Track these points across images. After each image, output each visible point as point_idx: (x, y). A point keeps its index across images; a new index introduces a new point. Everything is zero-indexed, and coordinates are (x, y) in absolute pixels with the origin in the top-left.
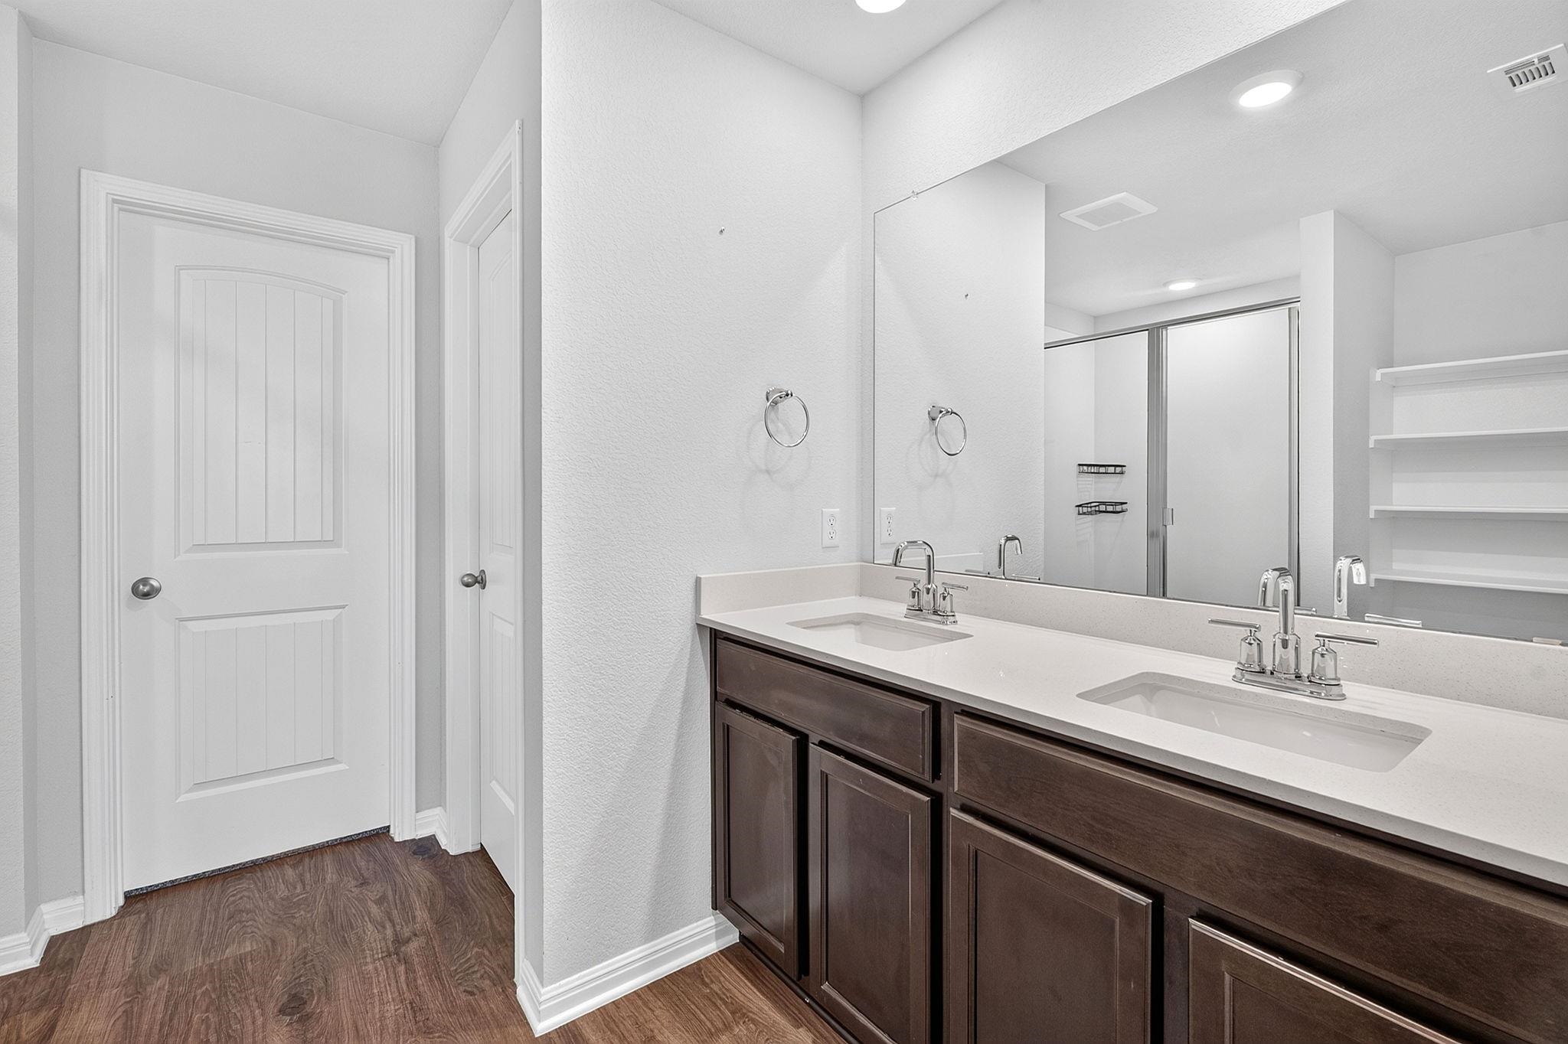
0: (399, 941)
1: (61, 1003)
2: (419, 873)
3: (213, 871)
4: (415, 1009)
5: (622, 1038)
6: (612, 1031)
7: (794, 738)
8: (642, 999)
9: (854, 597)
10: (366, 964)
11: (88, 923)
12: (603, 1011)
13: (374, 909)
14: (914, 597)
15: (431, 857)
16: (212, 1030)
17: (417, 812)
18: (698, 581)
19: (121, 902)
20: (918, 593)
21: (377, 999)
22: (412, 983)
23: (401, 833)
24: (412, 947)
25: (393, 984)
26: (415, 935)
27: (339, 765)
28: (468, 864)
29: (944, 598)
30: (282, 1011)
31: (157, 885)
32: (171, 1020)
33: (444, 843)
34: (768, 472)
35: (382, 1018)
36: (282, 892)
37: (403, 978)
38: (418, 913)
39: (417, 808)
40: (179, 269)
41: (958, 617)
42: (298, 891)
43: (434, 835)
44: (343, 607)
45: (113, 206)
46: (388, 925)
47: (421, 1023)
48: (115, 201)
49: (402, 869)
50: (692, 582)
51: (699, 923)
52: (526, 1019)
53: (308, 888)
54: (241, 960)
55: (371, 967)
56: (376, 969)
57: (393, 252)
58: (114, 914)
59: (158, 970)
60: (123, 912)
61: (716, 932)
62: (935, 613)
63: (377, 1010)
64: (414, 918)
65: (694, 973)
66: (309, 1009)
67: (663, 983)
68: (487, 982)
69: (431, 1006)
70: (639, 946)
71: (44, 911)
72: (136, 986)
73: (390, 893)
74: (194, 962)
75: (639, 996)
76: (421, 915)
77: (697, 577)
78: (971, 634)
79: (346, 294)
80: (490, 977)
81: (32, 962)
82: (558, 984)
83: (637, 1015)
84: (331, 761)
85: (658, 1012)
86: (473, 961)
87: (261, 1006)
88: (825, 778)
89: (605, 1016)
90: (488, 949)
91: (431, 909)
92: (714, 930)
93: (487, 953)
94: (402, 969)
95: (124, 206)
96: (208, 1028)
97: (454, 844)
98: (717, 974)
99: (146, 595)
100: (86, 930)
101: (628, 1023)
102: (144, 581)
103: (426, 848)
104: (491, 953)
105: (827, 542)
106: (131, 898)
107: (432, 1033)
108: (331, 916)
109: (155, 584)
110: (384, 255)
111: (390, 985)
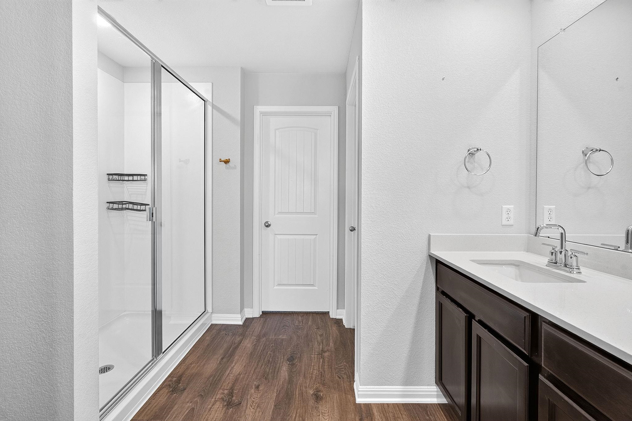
0: (323, 351)
1: (244, 336)
2: (334, 330)
3: (282, 311)
4: (322, 375)
5: (387, 419)
6: (384, 415)
7: (466, 315)
8: (399, 408)
9: (523, 252)
10: (312, 354)
11: (254, 317)
12: (382, 405)
13: (319, 337)
14: (552, 255)
15: (339, 326)
16: (271, 358)
17: (337, 309)
18: (429, 236)
19: (261, 314)
20: (555, 253)
21: (312, 367)
22: (323, 366)
23: (332, 315)
24: (326, 354)
25: (318, 363)
26: (328, 351)
27: (315, 287)
28: (350, 332)
29: (571, 258)
30: (288, 360)
31: (269, 311)
32: (264, 351)
33: (345, 323)
34: (469, 187)
35: (312, 374)
36: (297, 323)
37: (321, 363)
38: (331, 344)
39: (337, 308)
40: (276, 130)
41: (582, 269)
42: (301, 324)
43: (342, 319)
44: (317, 235)
45: (261, 115)
46: (321, 344)
47: (322, 381)
48: (261, 113)
49: (330, 327)
50: (427, 236)
51: (428, 387)
52: (355, 395)
53: (303, 325)
54: (282, 340)
55: (313, 356)
56: (314, 357)
57: (331, 113)
58: (259, 316)
59: (264, 335)
60: (261, 316)
61: (437, 394)
62: (566, 265)
63: (311, 371)
64: (329, 345)
65: (424, 407)
66: (294, 362)
67: (409, 405)
68: (346, 376)
69: (327, 376)
70: (400, 386)
71: (245, 310)
72: (259, 338)
73: (324, 334)
74: (272, 337)
75: (398, 406)
76: (332, 344)
77: (429, 235)
78: (586, 281)
79: (319, 130)
80: (347, 375)
81: (241, 323)
82: (366, 387)
83: (395, 413)
84: (313, 285)
85: (404, 416)
86: (343, 367)
87: (284, 356)
88: (479, 339)
89: (383, 407)
90: (349, 364)
91: (335, 343)
92: (436, 393)
93: (348, 366)
94: (321, 360)
95: (263, 114)
96: (270, 357)
97: (347, 324)
98: (434, 413)
99: (267, 226)
100: (253, 318)
101: (391, 415)
102: (267, 222)
103: (339, 322)
104: (349, 366)
105: (505, 222)
106: (264, 313)
107: (325, 386)
108: (307, 336)
109: (269, 223)
110: (329, 115)
111: (317, 364)
